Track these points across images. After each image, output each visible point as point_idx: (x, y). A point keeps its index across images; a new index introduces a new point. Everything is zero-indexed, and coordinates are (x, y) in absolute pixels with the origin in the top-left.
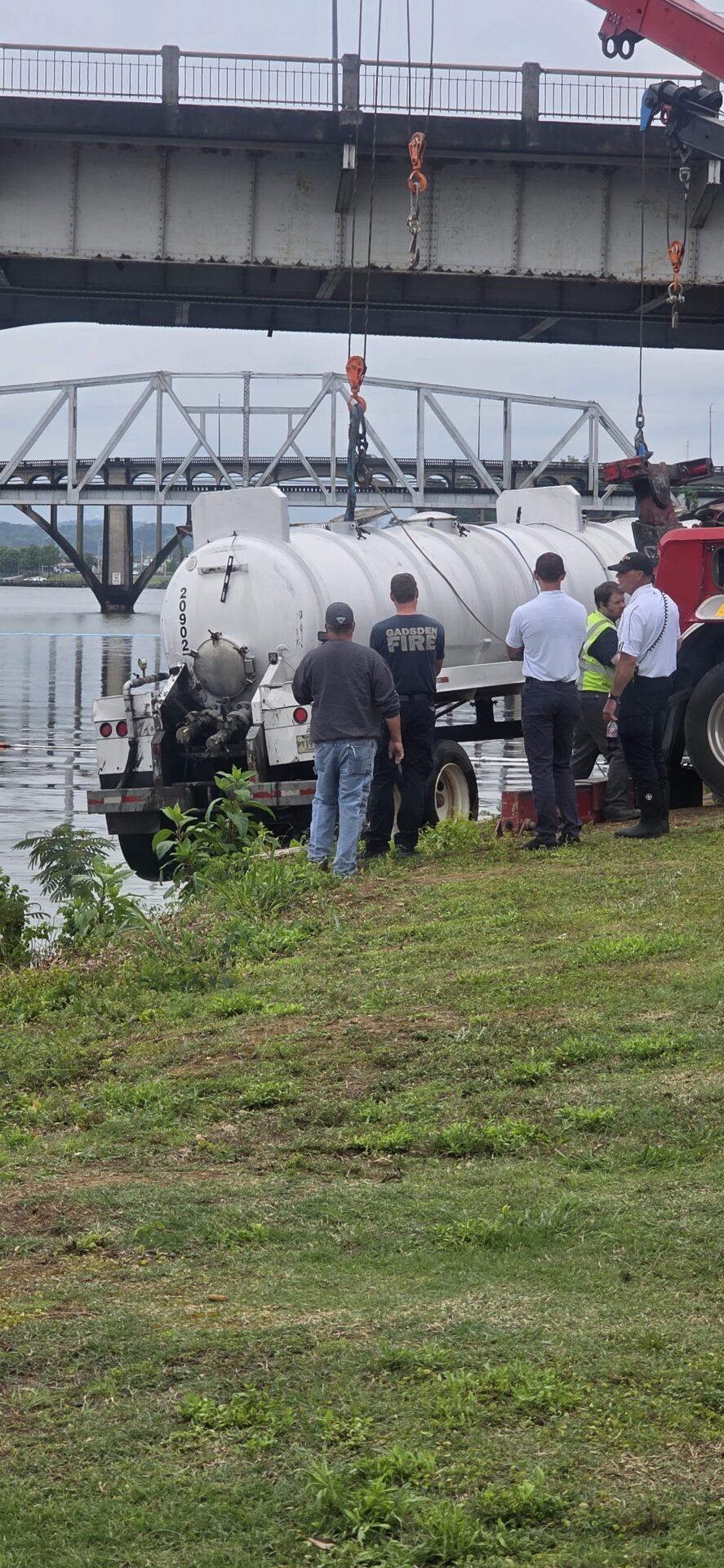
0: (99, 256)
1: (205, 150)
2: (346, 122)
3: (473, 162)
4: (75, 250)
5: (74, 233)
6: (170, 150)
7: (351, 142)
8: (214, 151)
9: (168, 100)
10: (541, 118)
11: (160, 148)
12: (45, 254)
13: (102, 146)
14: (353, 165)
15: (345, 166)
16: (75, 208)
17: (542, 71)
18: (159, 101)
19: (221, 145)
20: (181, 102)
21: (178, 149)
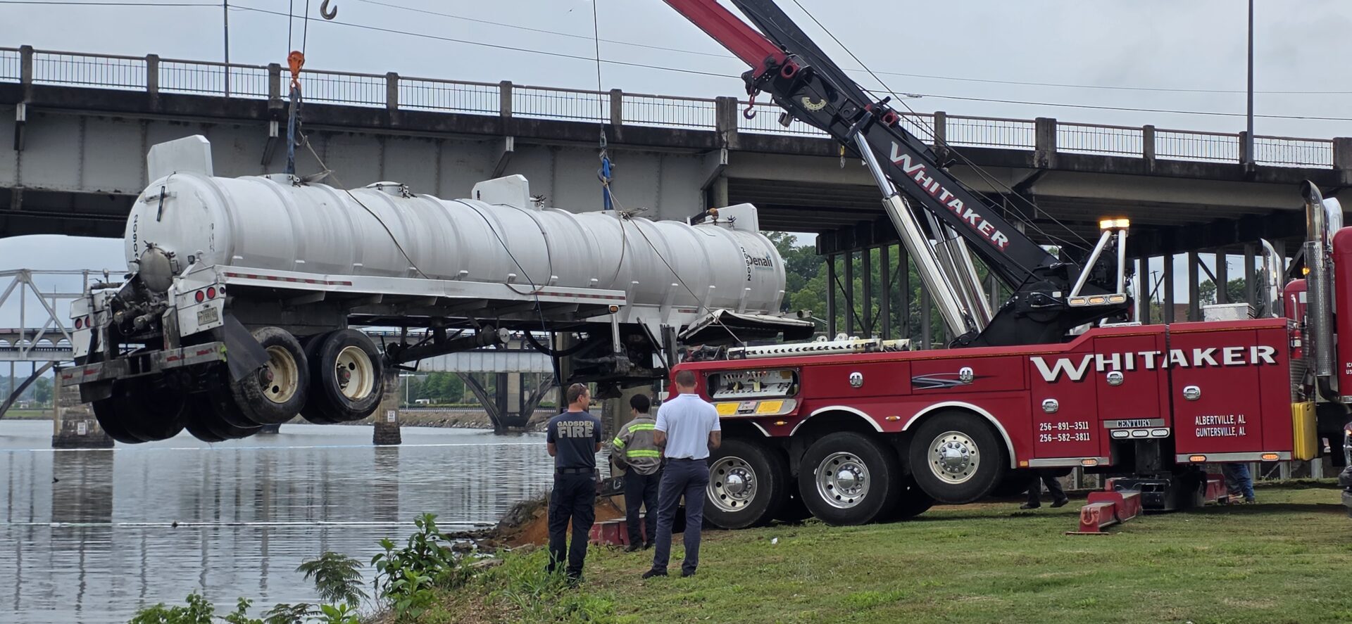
0: (99, 191)
1: (172, 123)
2: (273, 107)
3: (351, 134)
4: (82, 187)
5: (81, 175)
6: (148, 122)
7: (275, 120)
8: (178, 123)
9: (151, 90)
10: (400, 108)
11: (141, 121)
12: (61, 189)
13: (101, 118)
14: (277, 135)
15: (271, 135)
16: (82, 159)
17: (399, 78)
18: (145, 90)
19: (182, 120)
20: (160, 91)
21: (153, 121)
